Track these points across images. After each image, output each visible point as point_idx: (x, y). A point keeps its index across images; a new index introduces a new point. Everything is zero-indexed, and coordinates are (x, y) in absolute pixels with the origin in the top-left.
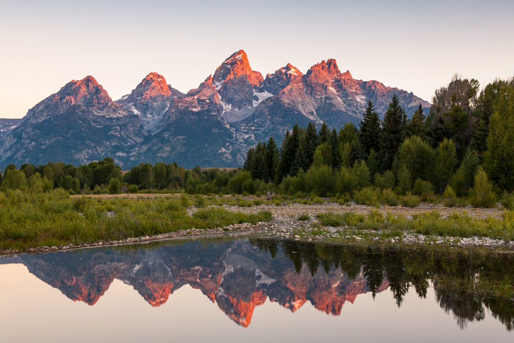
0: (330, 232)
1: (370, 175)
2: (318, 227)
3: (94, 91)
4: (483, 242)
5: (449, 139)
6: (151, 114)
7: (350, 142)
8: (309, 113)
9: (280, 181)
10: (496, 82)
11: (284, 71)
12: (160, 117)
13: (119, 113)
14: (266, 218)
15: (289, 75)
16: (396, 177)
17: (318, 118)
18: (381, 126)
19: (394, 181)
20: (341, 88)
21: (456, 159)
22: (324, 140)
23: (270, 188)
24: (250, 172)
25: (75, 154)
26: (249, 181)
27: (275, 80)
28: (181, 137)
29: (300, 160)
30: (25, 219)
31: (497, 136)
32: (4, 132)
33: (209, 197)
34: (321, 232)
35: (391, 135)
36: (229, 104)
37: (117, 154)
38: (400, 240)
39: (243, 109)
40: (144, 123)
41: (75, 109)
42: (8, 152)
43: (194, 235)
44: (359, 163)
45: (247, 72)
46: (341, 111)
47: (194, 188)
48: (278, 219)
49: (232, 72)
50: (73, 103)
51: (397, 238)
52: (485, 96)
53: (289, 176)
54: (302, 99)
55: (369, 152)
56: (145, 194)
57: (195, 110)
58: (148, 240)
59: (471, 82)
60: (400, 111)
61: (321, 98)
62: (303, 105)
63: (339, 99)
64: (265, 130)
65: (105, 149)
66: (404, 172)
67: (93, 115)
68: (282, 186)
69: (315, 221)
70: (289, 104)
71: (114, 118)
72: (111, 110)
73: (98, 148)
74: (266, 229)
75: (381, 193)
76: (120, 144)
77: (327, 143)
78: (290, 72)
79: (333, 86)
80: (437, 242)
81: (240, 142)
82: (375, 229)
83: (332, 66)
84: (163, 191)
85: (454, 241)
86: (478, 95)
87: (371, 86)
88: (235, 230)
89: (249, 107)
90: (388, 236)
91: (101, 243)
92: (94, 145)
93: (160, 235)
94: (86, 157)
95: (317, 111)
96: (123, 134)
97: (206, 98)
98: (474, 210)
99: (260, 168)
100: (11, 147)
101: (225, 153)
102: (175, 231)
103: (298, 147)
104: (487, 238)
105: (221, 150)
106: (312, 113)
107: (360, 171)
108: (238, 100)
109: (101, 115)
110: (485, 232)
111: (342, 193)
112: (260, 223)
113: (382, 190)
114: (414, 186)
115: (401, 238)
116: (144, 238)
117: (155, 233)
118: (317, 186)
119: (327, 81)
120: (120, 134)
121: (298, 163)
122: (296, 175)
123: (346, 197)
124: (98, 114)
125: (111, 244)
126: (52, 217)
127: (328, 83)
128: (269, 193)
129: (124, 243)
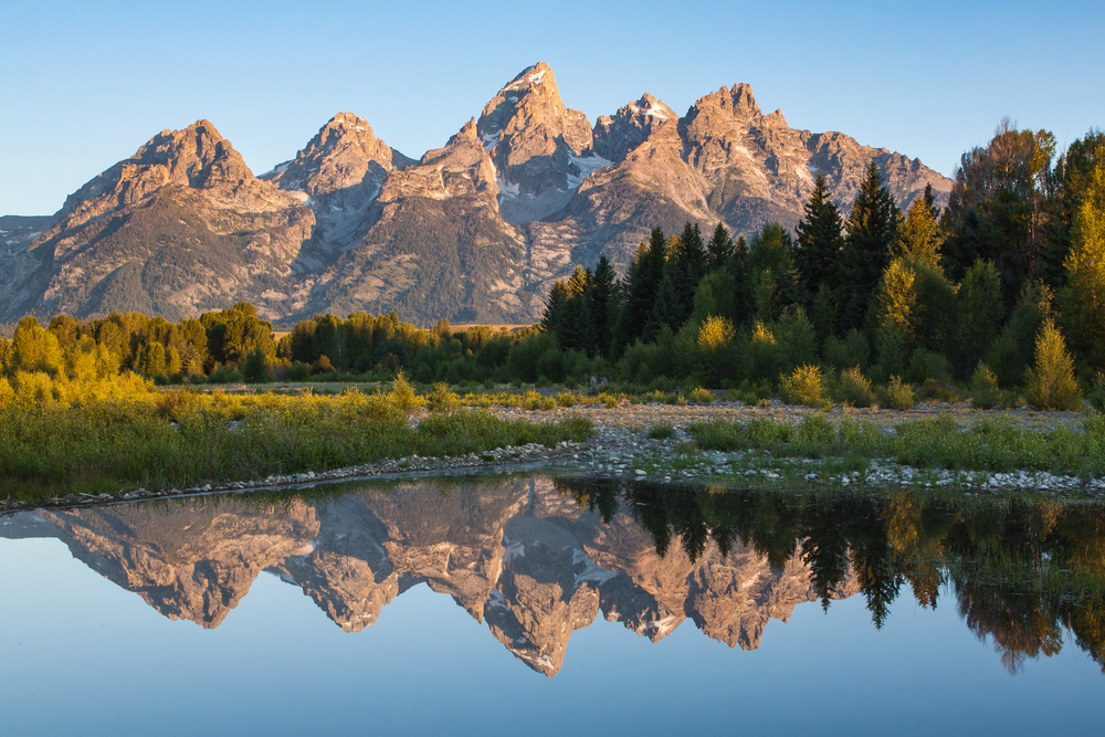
0: (714, 464)
1: (815, 341)
2: (690, 452)
3: (212, 154)
4: (1035, 481)
5: (986, 261)
6: (340, 205)
7: (773, 268)
8: (692, 202)
9: (620, 353)
10: (1092, 137)
11: (636, 110)
12: (359, 211)
13: (269, 203)
14: (579, 432)
15: (647, 118)
16: (871, 345)
17: (712, 215)
18: (844, 233)
19: (868, 353)
20: (763, 148)
21: (1001, 304)
22: (719, 262)
23: (599, 369)
24: (554, 334)
25: (170, 294)
26: (553, 352)
27: (617, 129)
28: (407, 257)
29: (665, 307)
30: (47, 436)
31: (1087, 254)
32: (13, 246)
33: (462, 389)
34: (693, 463)
35: (865, 252)
36: (513, 184)
37: (264, 295)
38: (861, 479)
39: (545, 193)
40: (325, 226)
41: (170, 194)
42: (23, 291)
43: (417, 470)
44: (792, 312)
45: (553, 111)
46: (762, 200)
47: (433, 370)
48: (607, 435)
49: (520, 112)
50: (167, 181)
51: (856, 473)
52: (1066, 167)
53: (639, 344)
54: (676, 171)
55: (815, 289)
56: (325, 383)
57: (437, 196)
58: (312, 480)
59: (1038, 137)
60: (885, 200)
61: (718, 170)
62: (678, 186)
63: (758, 172)
64: (594, 240)
65: (238, 283)
66: (888, 333)
67: (211, 209)
68: (623, 364)
69: (686, 440)
70: (648, 183)
71: (257, 215)
72: (252, 197)
73: (221, 280)
74: (576, 456)
75: (838, 378)
76: (272, 271)
77: (724, 268)
78: (650, 112)
79: (744, 144)
80: (938, 482)
81: (538, 269)
82: (813, 456)
83: (743, 99)
84: (365, 376)
85: (975, 480)
86: (1053, 164)
87: (828, 144)
88: (506, 459)
89: (559, 190)
90: (838, 470)
91: (209, 486)
92: (212, 273)
93: (339, 471)
94: (196, 301)
95: (709, 199)
96: (276, 249)
97: (463, 169)
98: (1032, 415)
99: (577, 325)
100: (28, 281)
101: (504, 292)
102: (373, 462)
103: (661, 278)
104: (1045, 473)
105: (496, 285)
106: (698, 204)
107: (794, 331)
108: (533, 175)
109: (229, 207)
110: (1042, 459)
111: (753, 378)
112: (564, 443)
113: (838, 371)
114: (909, 364)
115: (863, 475)
116: (304, 476)
117: (329, 464)
118: (700, 365)
119: (732, 133)
120: (271, 250)
121: (661, 314)
122: (655, 340)
123: (762, 388)
124: (222, 206)
125: (231, 488)
126: (108, 432)
127: (734, 136)
128: (594, 379)
129: (260, 486)
